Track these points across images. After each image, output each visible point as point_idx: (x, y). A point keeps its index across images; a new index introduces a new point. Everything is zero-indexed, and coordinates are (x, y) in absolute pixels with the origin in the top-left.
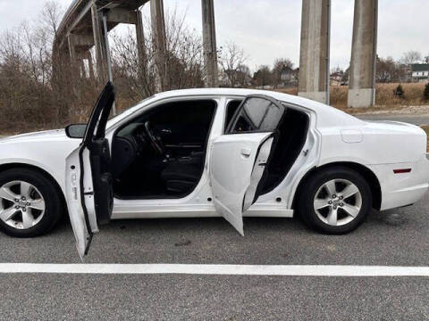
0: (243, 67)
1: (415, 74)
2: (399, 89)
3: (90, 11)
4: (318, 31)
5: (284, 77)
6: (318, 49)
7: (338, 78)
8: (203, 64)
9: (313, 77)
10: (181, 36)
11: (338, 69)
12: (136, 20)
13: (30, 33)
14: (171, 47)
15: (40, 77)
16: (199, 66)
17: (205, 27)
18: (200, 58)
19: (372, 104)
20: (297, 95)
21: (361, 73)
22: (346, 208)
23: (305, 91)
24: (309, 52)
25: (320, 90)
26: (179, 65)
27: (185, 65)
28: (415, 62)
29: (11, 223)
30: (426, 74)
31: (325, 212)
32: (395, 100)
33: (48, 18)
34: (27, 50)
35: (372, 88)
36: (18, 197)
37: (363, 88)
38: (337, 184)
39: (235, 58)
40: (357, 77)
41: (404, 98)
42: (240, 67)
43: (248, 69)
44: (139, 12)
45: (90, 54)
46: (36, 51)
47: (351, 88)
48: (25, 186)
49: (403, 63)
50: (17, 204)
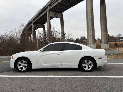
0: (72, 38)
1: (120, 40)
2: (116, 44)
3: (32, 25)
4: (91, 29)
5: (83, 41)
6: (91, 33)
7: (99, 41)
8: (61, 38)
9: (91, 41)
10: (55, 31)
11: (99, 38)
12: (44, 27)
13: (17, 30)
14: (53, 34)
15: (18, 42)
16: (60, 38)
17: (61, 28)
18: (60, 36)
19: (108, 48)
20: (87, 46)
21: (104, 39)
22: (90, 66)
23: (89, 44)
24: (89, 34)
25: (93, 44)
26: (54, 38)
27: (56, 38)
28: (120, 36)
29: (20, 69)
30: (122, 40)
31: (85, 67)
32: (115, 47)
33: (22, 27)
34: (16, 35)
35: (107, 43)
36: (22, 64)
37: (105, 43)
38: (87, 61)
39: (70, 36)
40: (103, 40)
41: (117, 46)
42: (71, 38)
43: (73, 39)
44: (44, 25)
45: (31, 36)
46: (18, 35)
47: (102, 43)
48: (24, 61)
49: (117, 37)
50: (22, 65)
